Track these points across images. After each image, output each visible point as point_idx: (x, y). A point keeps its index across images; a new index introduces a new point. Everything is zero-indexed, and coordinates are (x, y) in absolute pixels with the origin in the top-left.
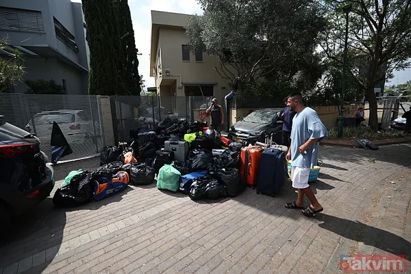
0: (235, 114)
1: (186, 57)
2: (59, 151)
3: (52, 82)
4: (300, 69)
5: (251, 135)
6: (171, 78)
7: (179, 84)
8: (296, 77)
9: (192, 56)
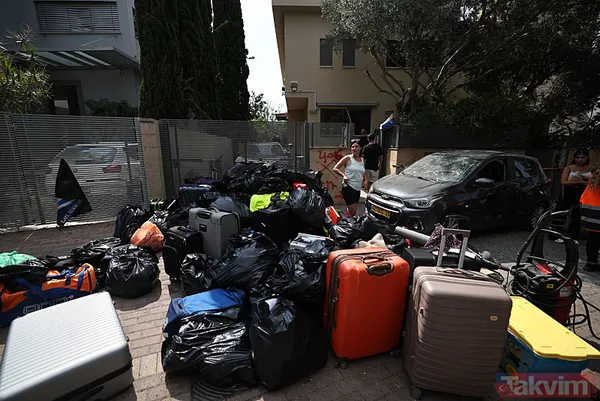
0: (395, 159)
1: (325, 60)
2: (71, 206)
3: (124, 103)
4: (556, 72)
5: (407, 205)
6: (301, 96)
7: (312, 107)
8: (545, 89)
9: (337, 57)
